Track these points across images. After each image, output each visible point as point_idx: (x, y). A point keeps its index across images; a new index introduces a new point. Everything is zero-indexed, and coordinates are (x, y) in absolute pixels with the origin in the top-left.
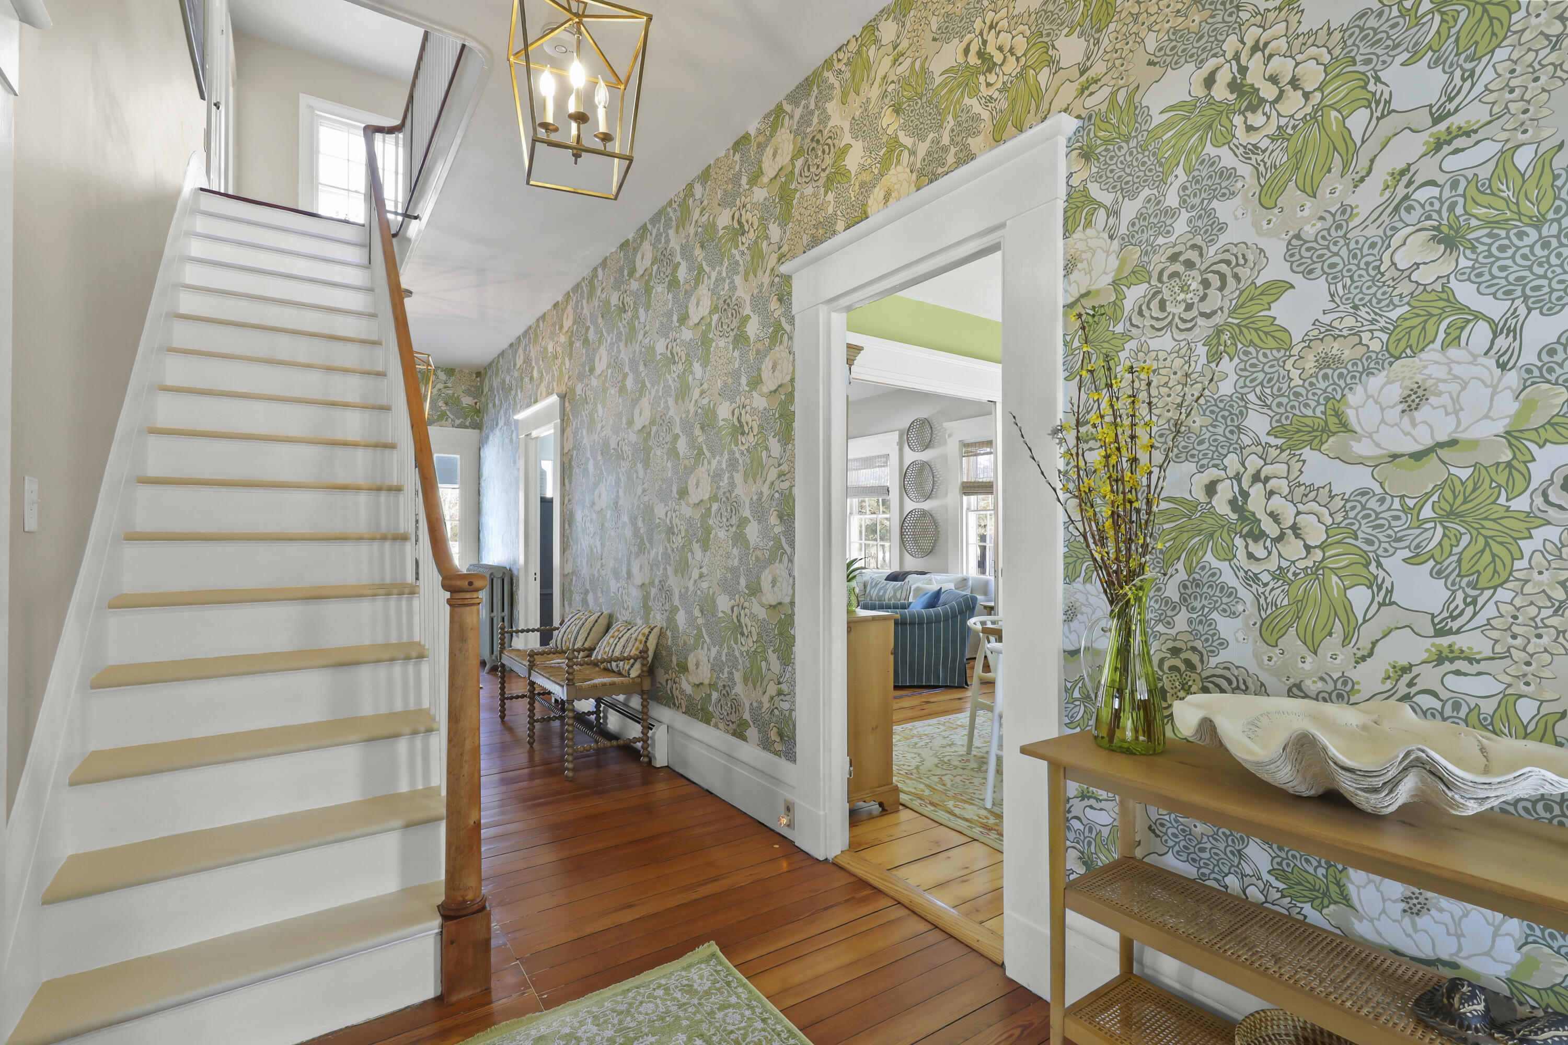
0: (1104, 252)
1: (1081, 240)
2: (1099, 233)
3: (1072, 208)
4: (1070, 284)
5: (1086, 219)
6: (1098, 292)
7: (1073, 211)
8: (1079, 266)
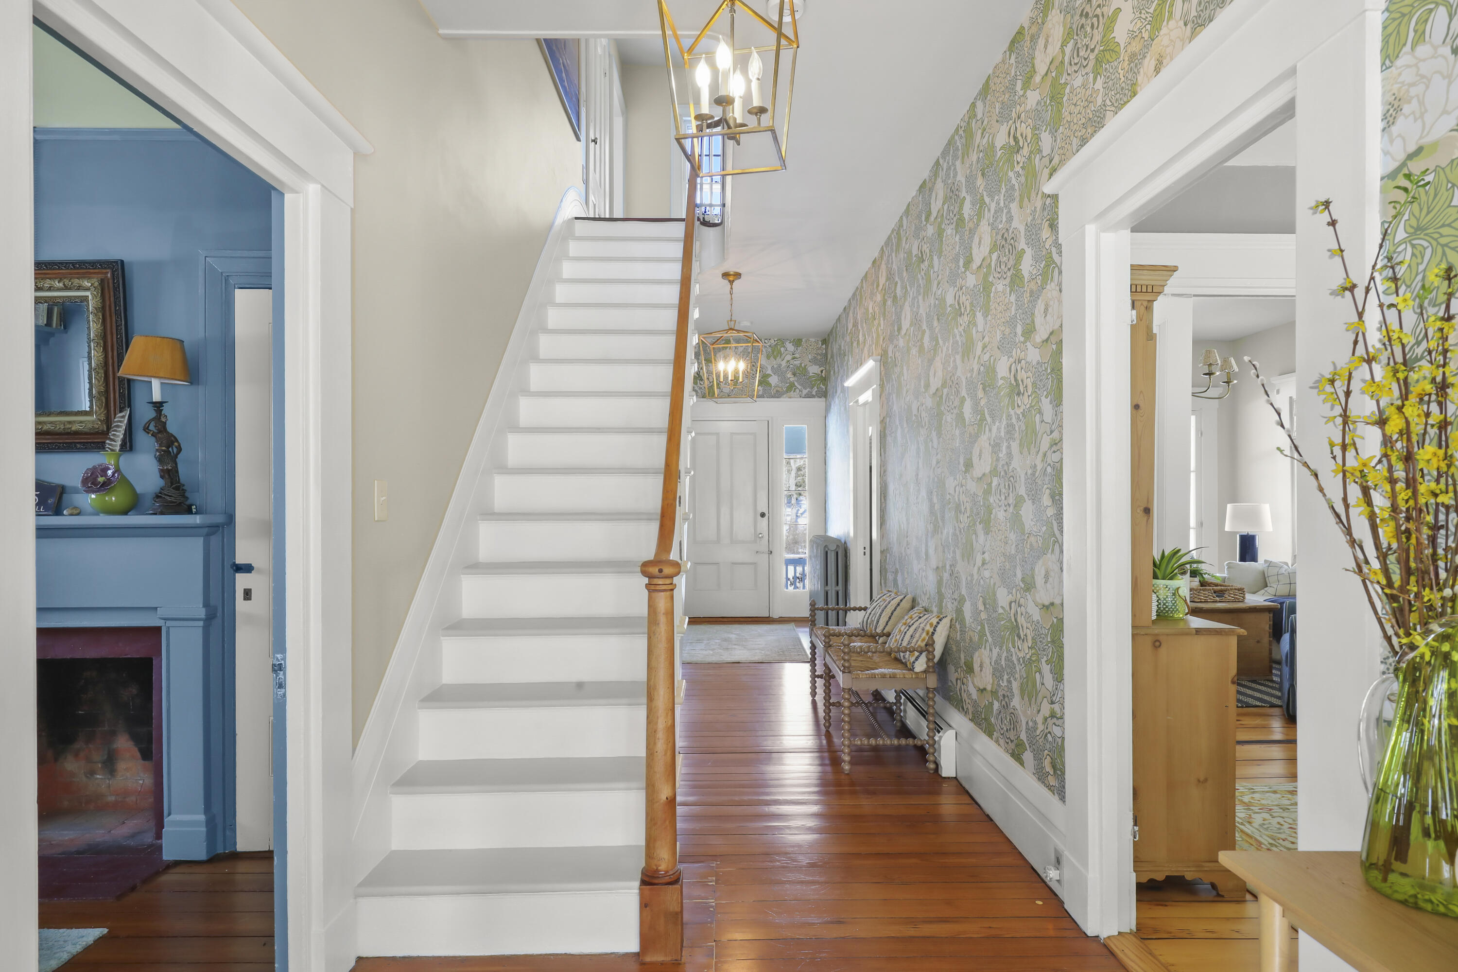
0: (1444, 78)
1: (1408, 66)
2: (1435, 48)
3: (1394, 19)
4: (1391, 141)
5: (1416, 31)
6: (1435, 145)
7: (1397, 22)
8: (1406, 109)
